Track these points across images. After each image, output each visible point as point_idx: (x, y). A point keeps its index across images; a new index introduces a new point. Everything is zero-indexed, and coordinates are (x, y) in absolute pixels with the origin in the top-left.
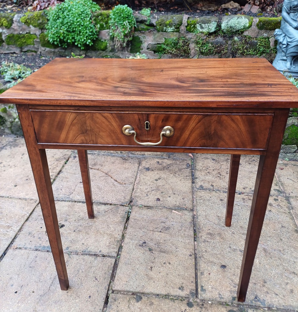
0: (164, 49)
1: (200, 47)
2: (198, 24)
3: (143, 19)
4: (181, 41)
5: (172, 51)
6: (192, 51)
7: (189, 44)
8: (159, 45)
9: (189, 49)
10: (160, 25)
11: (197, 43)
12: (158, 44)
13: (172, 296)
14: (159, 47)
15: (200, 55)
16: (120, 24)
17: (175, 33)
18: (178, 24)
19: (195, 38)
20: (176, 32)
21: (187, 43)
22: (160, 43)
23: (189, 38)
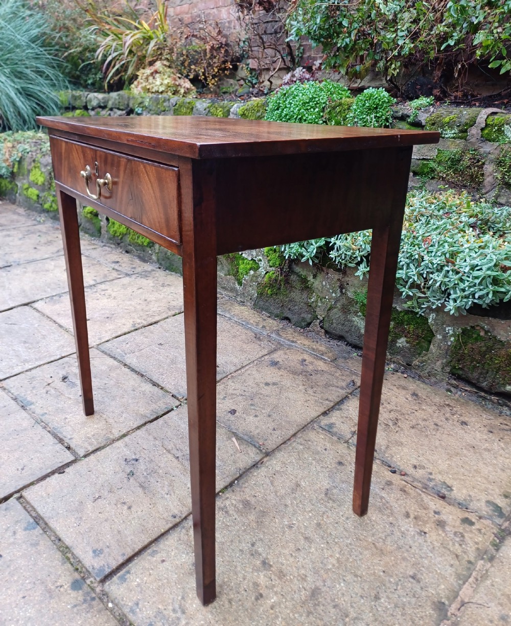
0: (433, 170)
1: (506, 171)
2: (507, 124)
3: (405, 113)
4: (468, 157)
5: (447, 175)
6: (488, 180)
7: (484, 164)
8: (425, 162)
9: (483, 175)
10: (433, 124)
11: (500, 163)
12: (424, 159)
13: (73, 554)
14: (423, 164)
15: (503, 188)
16: (361, 119)
17: (458, 141)
18: (466, 124)
19: (497, 152)
20: (461, 138)
21: (478, 161)
22: (429, 158)
23: (485, 152)
